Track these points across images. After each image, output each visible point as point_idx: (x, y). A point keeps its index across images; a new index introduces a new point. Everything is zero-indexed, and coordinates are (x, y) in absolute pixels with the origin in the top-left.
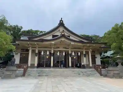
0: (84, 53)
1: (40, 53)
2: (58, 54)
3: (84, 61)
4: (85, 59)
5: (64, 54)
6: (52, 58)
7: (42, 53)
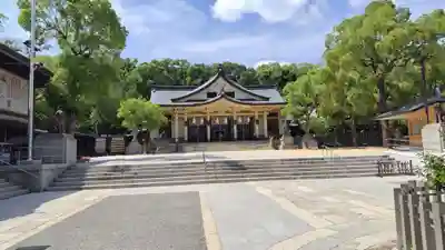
0: (257, 118)
1: (190, 120)
2: (217, 121)
3: (257, 131)
4: (257, 127)
5: (226, 121)
6: (209, 128)
7: (194, 122)
